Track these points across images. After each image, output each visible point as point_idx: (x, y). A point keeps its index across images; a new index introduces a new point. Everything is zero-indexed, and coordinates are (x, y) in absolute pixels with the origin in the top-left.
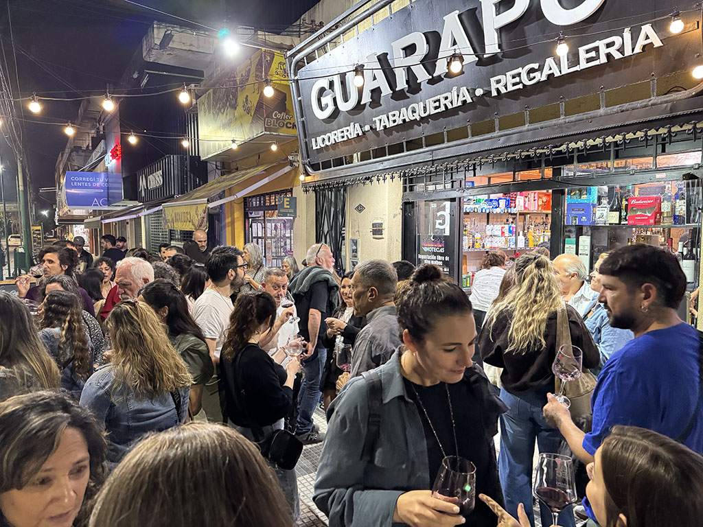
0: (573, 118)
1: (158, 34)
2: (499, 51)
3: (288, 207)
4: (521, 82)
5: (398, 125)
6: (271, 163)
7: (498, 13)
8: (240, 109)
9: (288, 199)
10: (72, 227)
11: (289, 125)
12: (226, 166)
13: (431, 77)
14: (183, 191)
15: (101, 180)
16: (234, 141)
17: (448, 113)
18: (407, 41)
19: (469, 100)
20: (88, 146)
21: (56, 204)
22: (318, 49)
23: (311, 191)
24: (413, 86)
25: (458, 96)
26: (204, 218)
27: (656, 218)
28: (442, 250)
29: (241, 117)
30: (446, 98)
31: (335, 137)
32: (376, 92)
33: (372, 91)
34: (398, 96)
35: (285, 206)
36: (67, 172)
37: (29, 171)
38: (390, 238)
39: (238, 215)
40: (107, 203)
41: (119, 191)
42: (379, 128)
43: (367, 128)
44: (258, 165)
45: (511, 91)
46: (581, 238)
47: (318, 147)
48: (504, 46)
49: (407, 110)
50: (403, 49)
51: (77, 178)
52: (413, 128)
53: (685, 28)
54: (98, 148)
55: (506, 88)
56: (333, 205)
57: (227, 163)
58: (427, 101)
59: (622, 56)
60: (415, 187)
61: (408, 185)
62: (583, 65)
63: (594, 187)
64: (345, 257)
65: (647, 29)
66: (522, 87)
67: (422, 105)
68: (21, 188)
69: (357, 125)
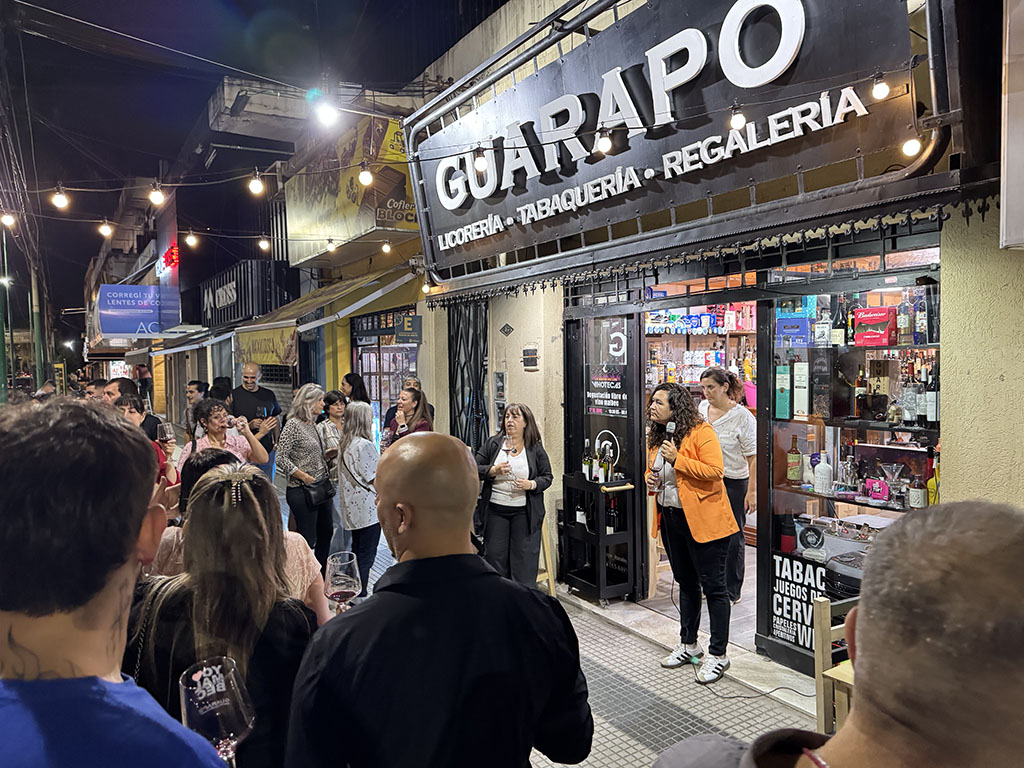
0: (766, 206)
1: (229, 94)
2: (672, 120)
3: (410, 329)
4: (700, 160)
5: (549, 217)
6: (387, 269)
7: (670, 70)
8: (343, 196)
9: (410, 319)
10: (107, 365)
11: (410, 218)
12: (325, 274)
13: (589, 154)
14: (265, 310)
15: (151, 296)
16: (330, 241)
17: (612, 201)
18: (557, 106)
19: (638, 184)
20: (132, 249)
21: (85, 332)
22: (444, 115)
23: (438, 307)
24: (567, 166)
25: (623, 178)
26: (291, 346)
27: (890, 336)
28: (618, 386)
29: (345, 206)
30: (609, 182)
31: (469, 234)
32: (520, 173)
33: (516, 172)
34: (548, 178)
35: (406, 329)
36: (102, 285)
37: (47, 286)
38: (548, 370)
39: (343, 342)
40: (158, 328)
41: (175, 312)
42: (525, 221)
43: (510, 221)
44: (369, 273)
45: (689, 172)
46: (797, 365)
47: (447, 247)
48: (679, 115)
49: (560, 196)
50: (553, 117)
51: (115, 293)
52: (568, 222)
53: (891, 93)
54: (146, 250)
55: (682, 168)
56: (472, 325)
57: (326, 269)
58: (585, 185)
59: (820, 127)
60: (580, 300)
61: (570, 298)
62: (775, 138)
63: (812, 297)
64: (488, 397)
65: (848, 93)
66: (701, 167)
67: (578, 190)
68: (36, 309)
69: (497, 218)
